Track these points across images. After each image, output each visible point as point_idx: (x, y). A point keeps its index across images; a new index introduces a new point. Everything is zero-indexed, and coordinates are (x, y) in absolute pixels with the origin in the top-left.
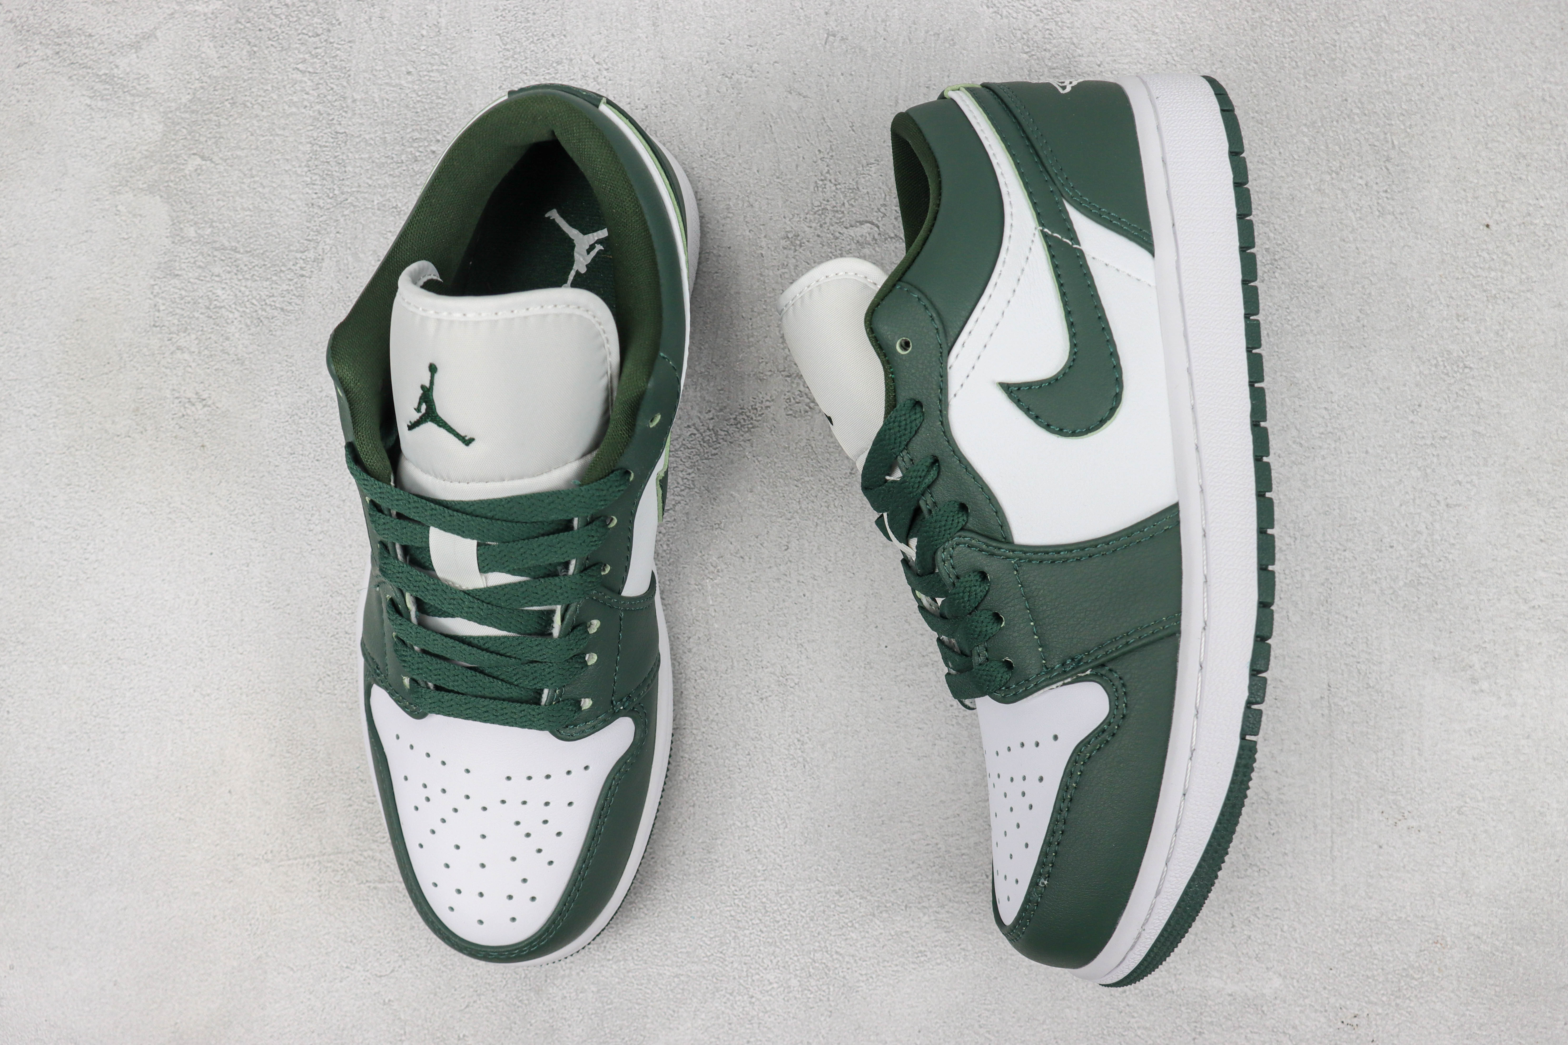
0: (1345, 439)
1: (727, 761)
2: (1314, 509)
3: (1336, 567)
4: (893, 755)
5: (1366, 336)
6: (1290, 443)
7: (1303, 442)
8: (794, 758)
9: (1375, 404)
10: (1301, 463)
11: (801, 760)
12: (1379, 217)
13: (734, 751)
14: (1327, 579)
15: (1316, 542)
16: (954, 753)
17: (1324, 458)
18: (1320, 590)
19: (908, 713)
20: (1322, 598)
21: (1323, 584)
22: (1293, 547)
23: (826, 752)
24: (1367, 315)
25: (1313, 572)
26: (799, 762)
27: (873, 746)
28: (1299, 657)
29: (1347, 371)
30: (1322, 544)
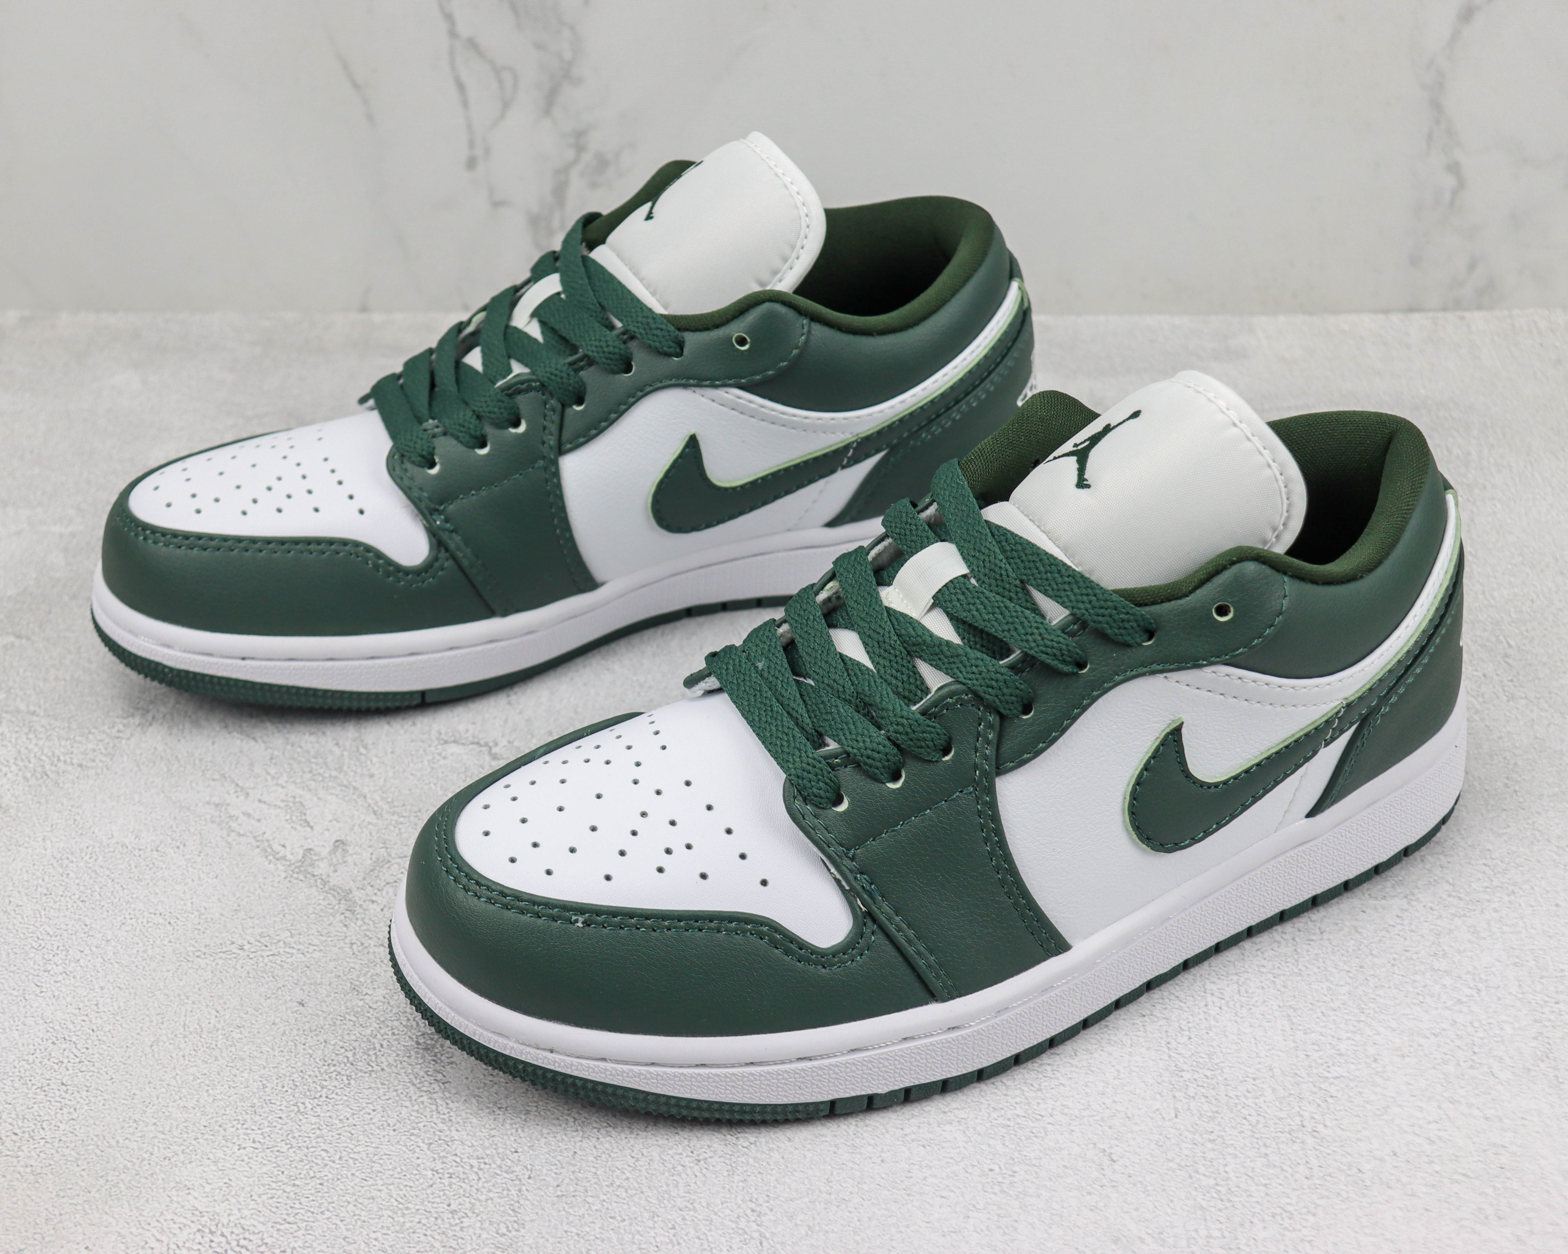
0: (1521, 893)
1: (638, 1237)
2: (1499, 961)
3: (1550, 1020)
4: (903, 1229)
5: (1521, 800)
6: (1444, 896)
7: (1462, 896)
8: (746, 1233)
9: (1554, 861)
10: (1465, 915)
11: (756, 1235)
12: (1508, 701)
13: (650, 1224)
14: (1541, 1033)
15: (1510, 993)
16: (999, 1227)
17: (1496, 911)
18: (1534, 1045)
19: (925, 1178)
20: (1539, 1053)
21: (1536, 1038)
22: (1478, 999)
23: (796, 1225)
24: (1517, 781)
25: (1516, 1025)
26: (752, 1238)
27: (870, 1219)
28: (1523, 1118)
29: (1505, 831)
30: (1520, 996)
